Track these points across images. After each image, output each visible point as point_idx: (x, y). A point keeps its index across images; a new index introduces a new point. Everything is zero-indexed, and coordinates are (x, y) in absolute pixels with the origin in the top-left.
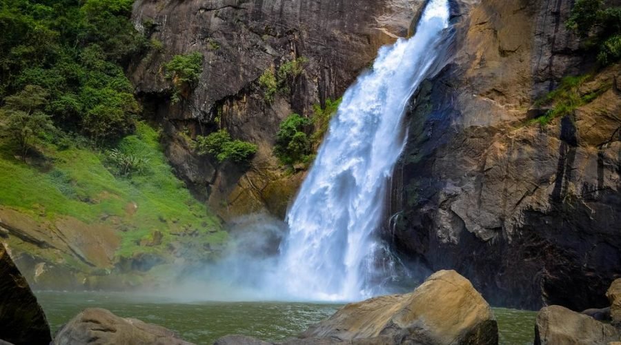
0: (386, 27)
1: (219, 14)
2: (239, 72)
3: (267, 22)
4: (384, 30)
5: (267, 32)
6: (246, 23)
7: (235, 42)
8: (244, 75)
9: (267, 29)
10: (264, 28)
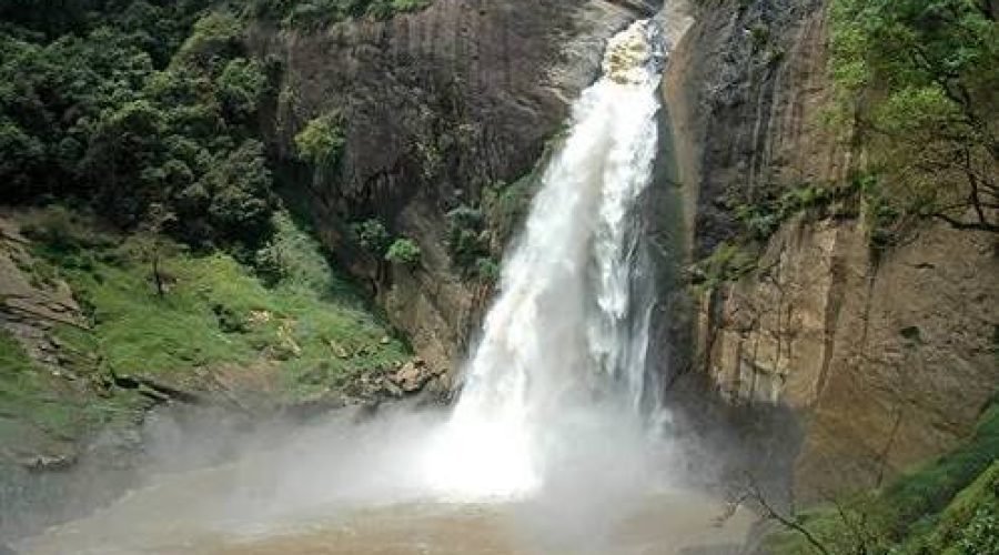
0: (560, 86)
1: (356, 53)
2: (390, 140)
3: (416, 68)
4: (557, 92)
5: (418, 82)
6: (391, 68)
7: (382, 96)
8: (397, 142)
9: (418, 80)
10: (413, 78)
